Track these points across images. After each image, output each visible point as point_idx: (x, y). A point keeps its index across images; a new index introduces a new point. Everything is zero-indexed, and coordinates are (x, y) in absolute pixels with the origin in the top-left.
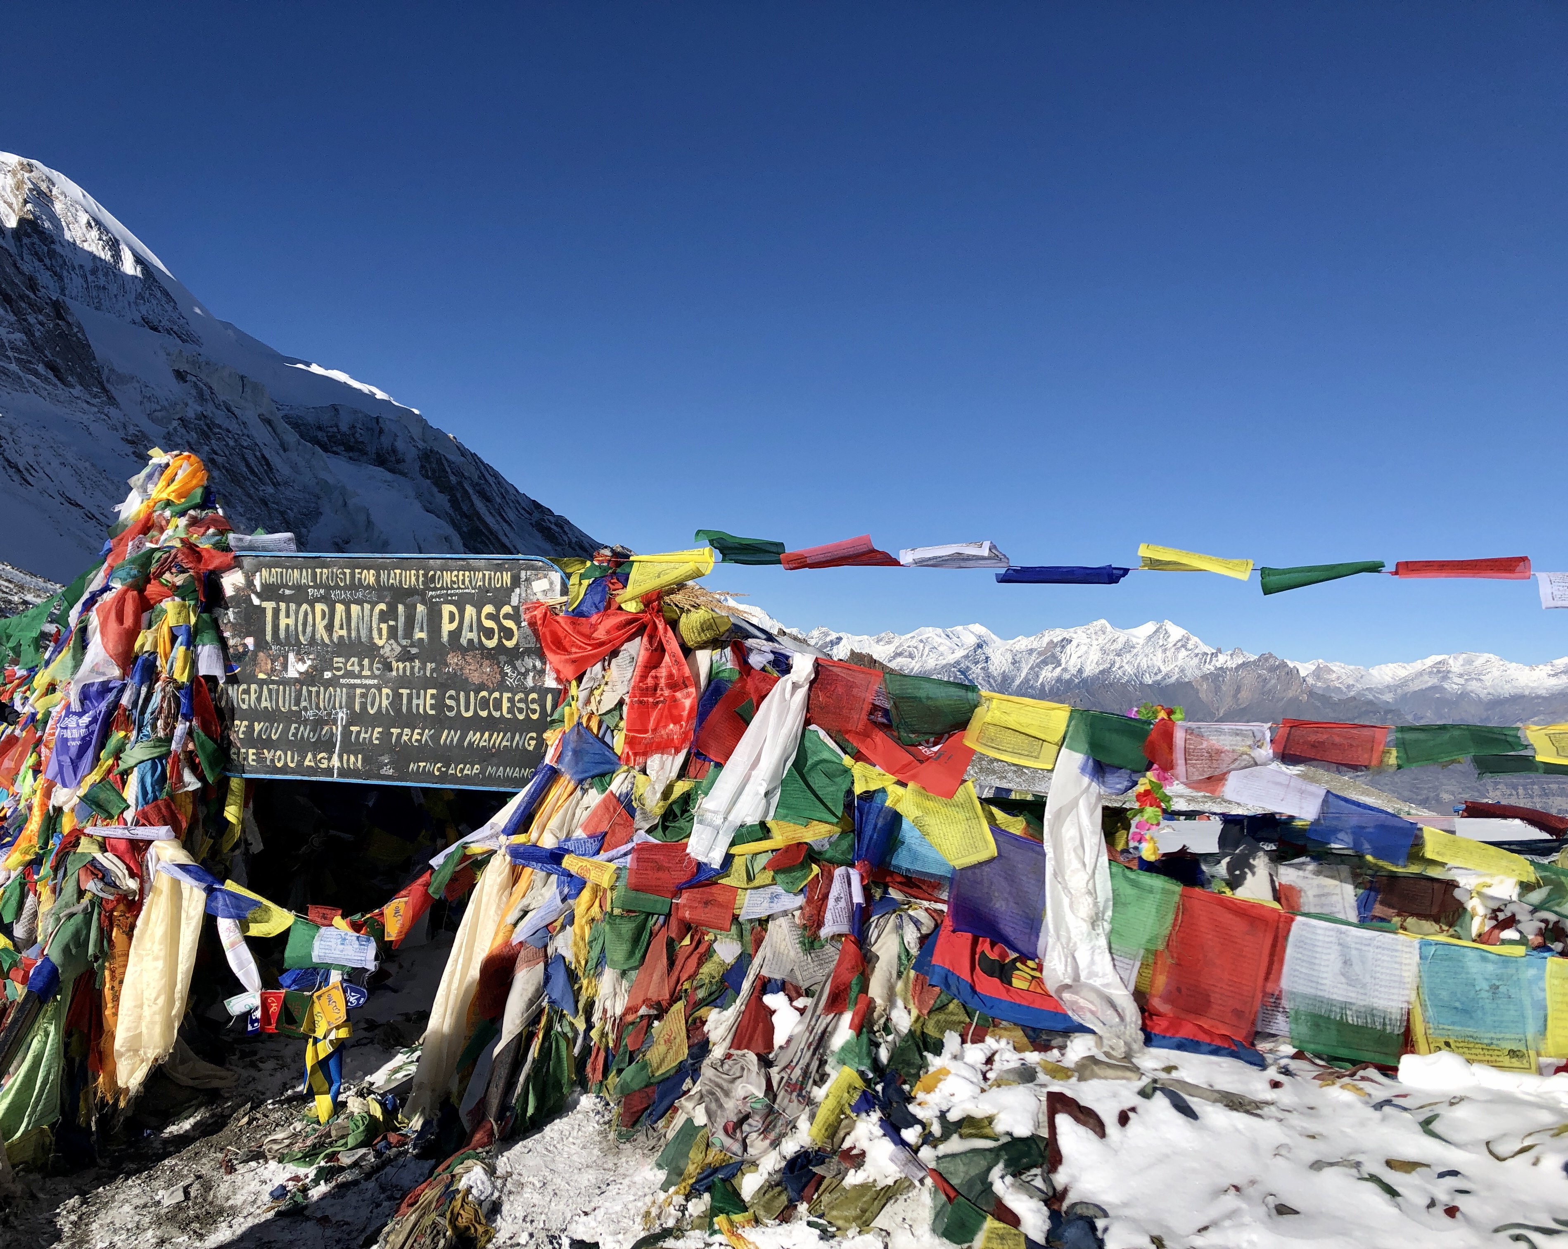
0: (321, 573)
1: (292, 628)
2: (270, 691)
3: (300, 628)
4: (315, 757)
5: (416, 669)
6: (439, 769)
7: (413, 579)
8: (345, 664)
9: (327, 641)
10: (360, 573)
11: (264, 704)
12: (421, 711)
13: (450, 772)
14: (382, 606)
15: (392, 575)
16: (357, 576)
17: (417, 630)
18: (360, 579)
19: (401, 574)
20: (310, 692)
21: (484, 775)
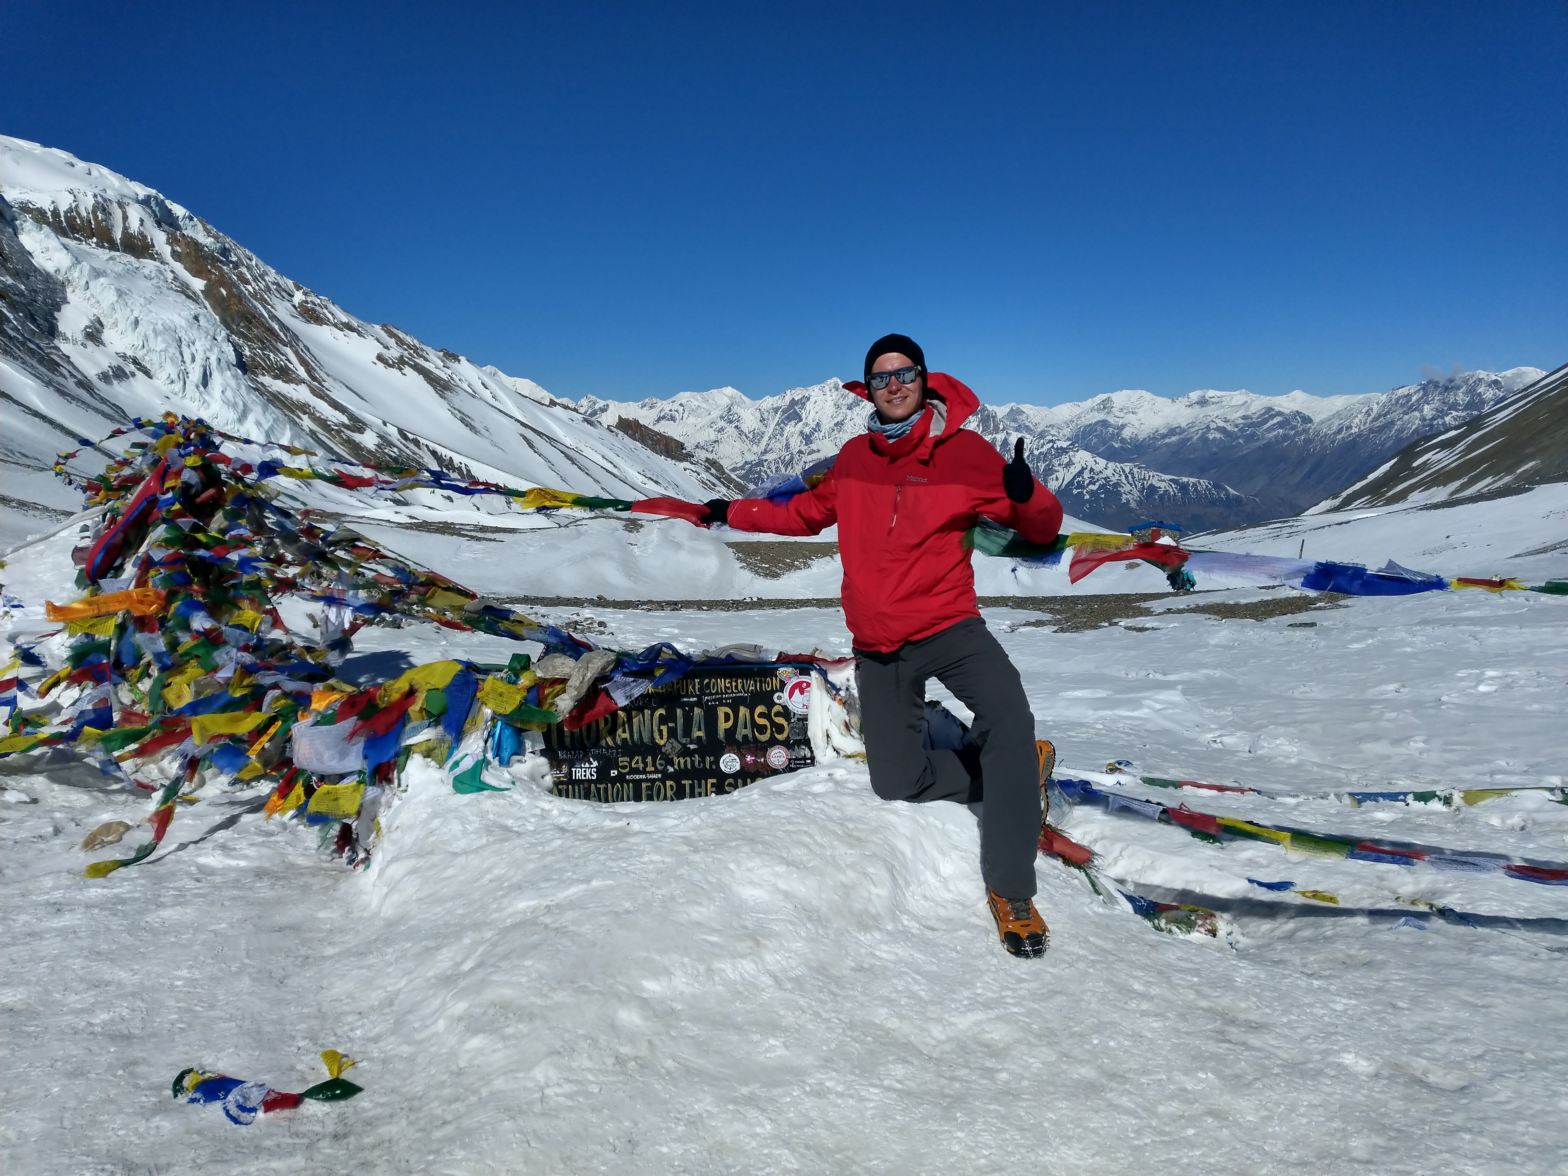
1: (577, 734)
2: (559, 791)
3: (585, 734)
5: (696, 763)
8: (630, 763)
9: (611, 744)
14: (662, 711)
17: (695, 729)
20: (598, 790)
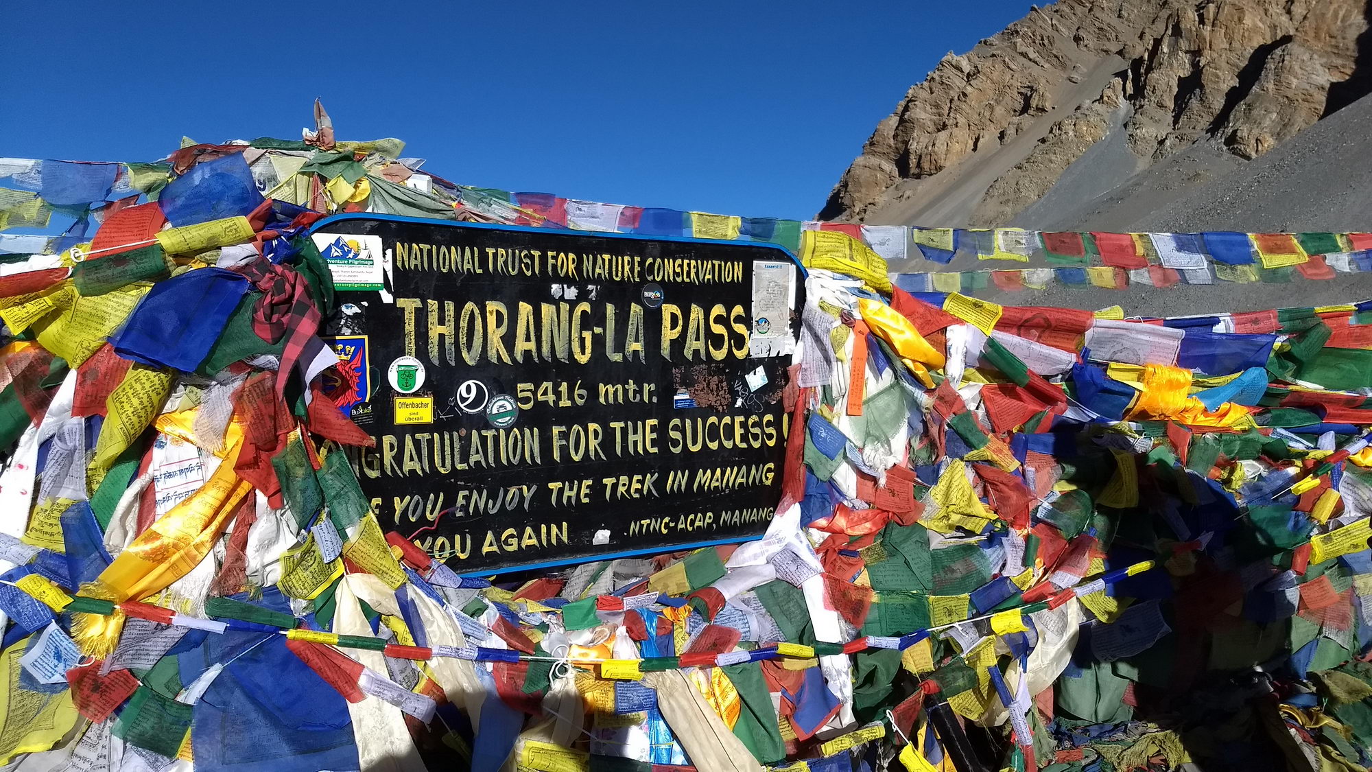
0: (495, 255)
1: (449, 341)
2: (417, 444)
3: (463, 340)
4: (498, 537)
5: (631, 394)
6: (667, 526)
7: (627, 268)
8: (535, 393)
9: (506, 358)
10: (555, 258)
11: (408, 466)
12: (640, 450)
13: (680, 526)
14: (585, 306)
15: (599, 261)
16: (551, 261)
18: (554, 267)
19: (610, 261)
20: (483, 440)
21: (718, 524)
